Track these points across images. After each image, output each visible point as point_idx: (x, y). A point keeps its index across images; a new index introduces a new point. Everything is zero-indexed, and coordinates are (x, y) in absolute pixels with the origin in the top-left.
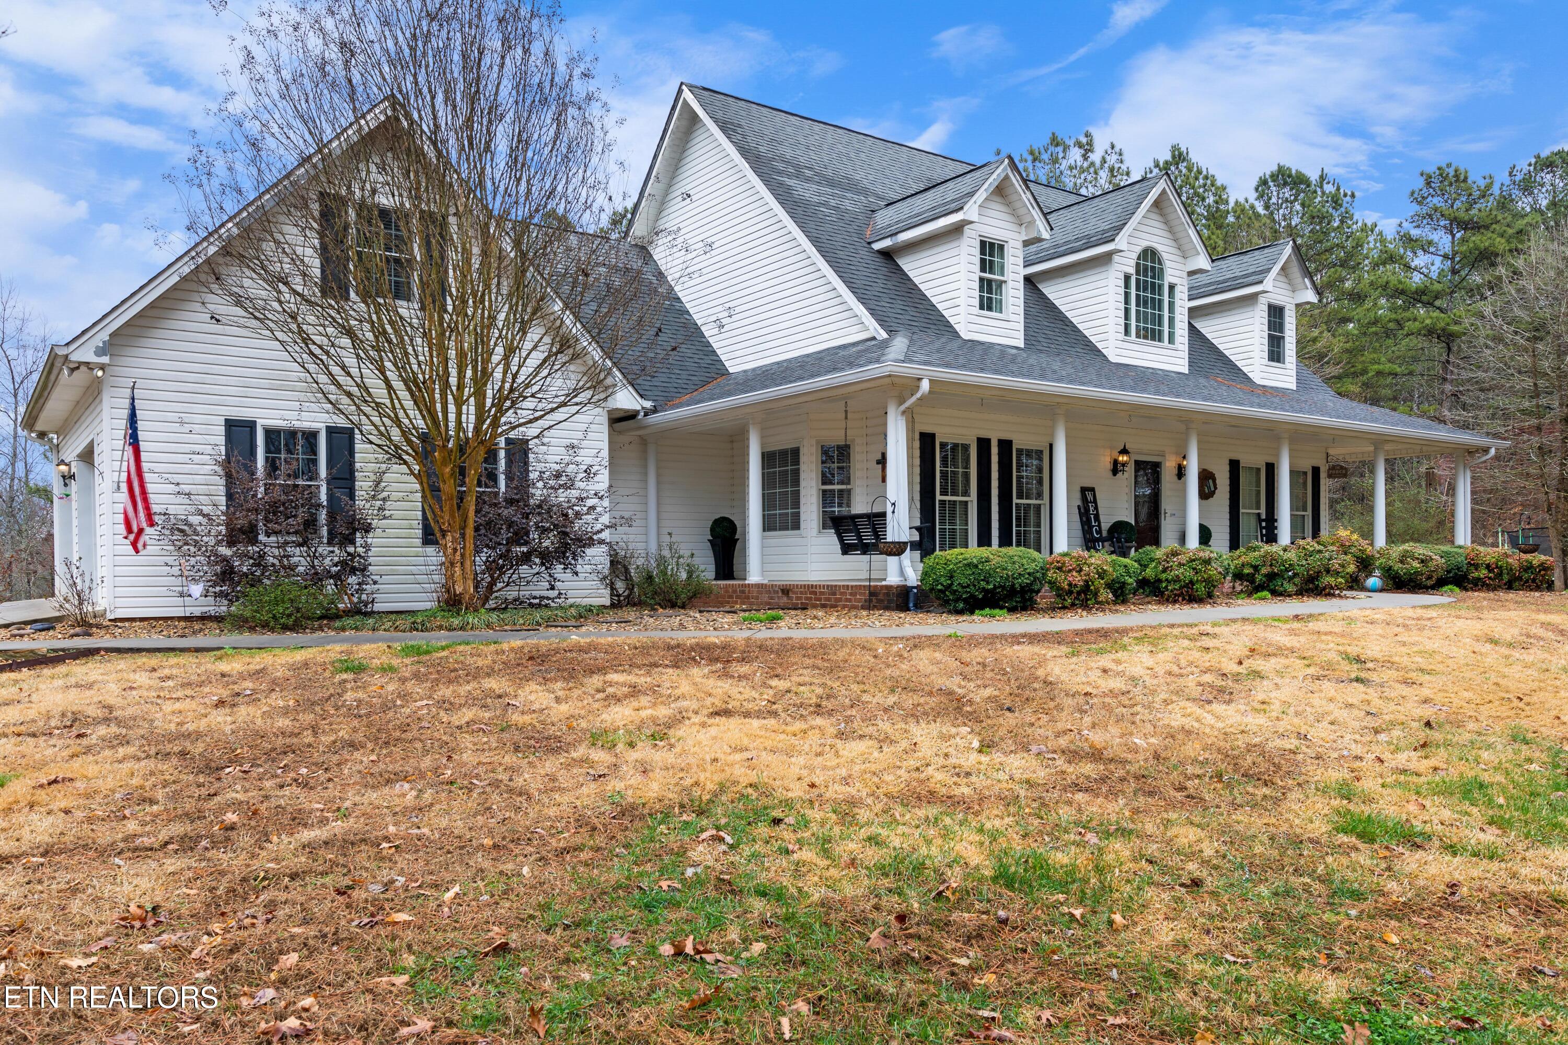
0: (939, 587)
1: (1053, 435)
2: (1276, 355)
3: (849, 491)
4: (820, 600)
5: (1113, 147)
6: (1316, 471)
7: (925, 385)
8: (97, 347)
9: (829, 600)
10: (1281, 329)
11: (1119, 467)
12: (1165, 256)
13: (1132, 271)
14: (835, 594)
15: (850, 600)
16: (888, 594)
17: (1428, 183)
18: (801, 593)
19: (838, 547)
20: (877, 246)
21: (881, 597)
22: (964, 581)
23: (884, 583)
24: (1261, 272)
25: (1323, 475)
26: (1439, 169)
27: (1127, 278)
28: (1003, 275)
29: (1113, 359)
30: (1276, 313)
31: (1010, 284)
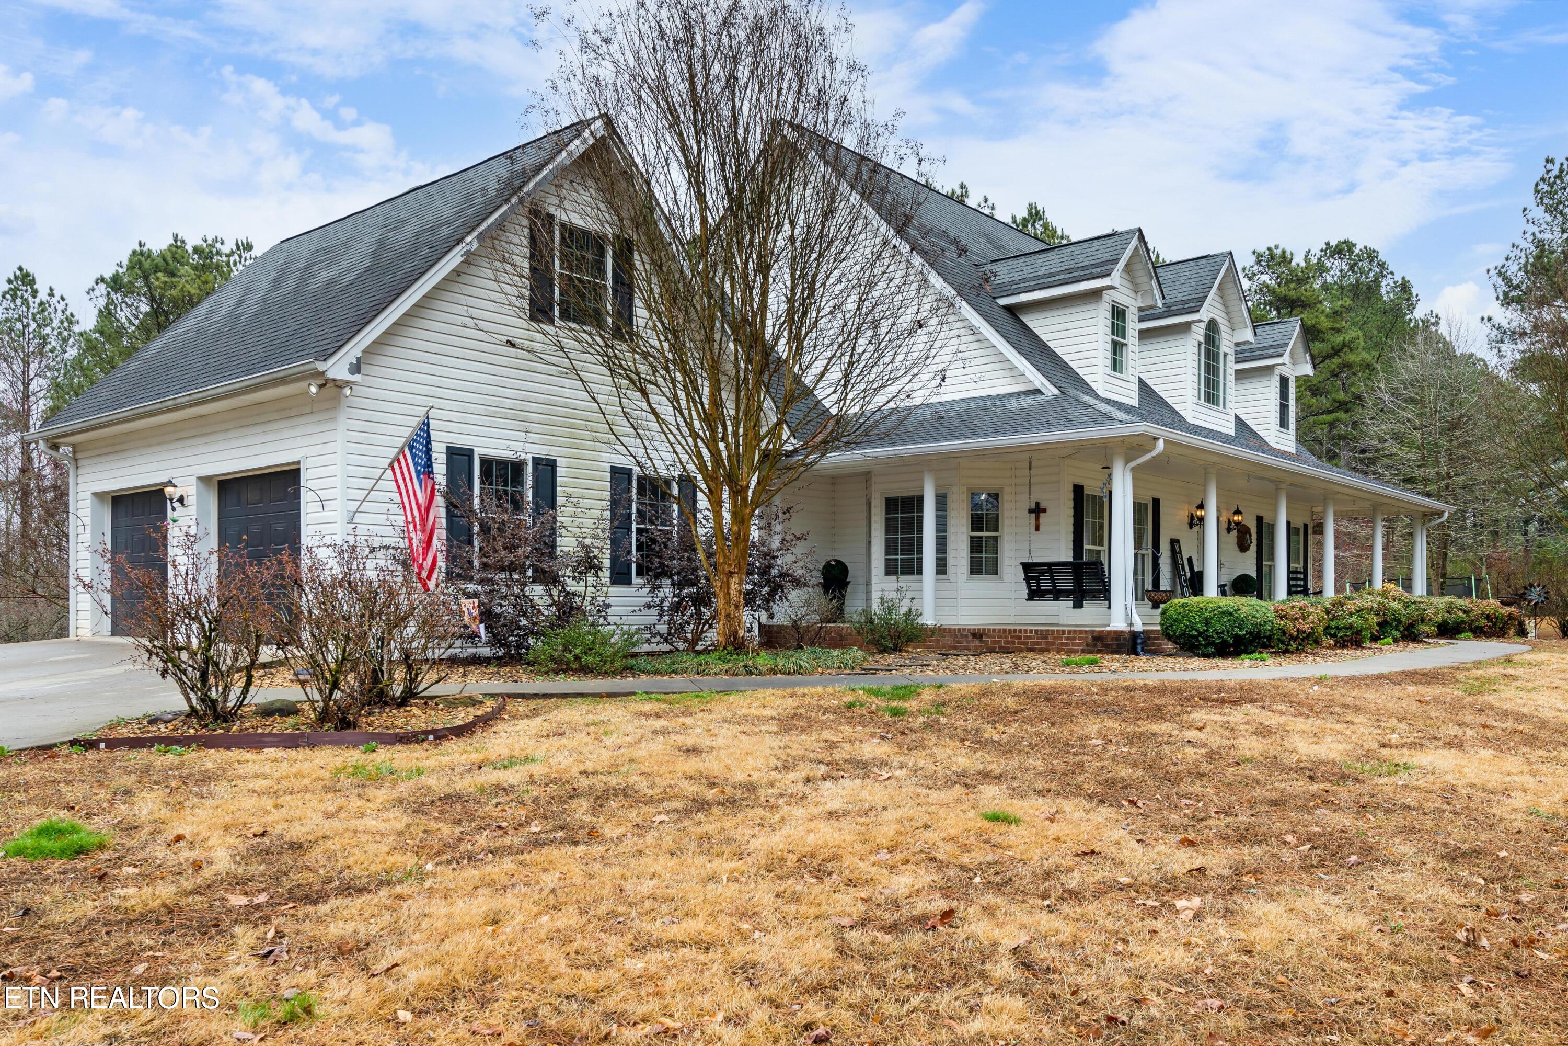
0: (1194, 633)
1: (1205, 492)
2: (1284, 423)
3: (996, 538)
4: (1026, 644)
5: (986, 200)
6: (1306, 526)
7: (1161, 444)
8: (351, 364)
9: (1038, 644)
10: (1287, 400)
11: (1196, 521)
12: (1222, 328)
13: (1202, 339)
14: (1046, 638)
15: (1067, 645)
16: (1118, 639)
17: (1259, 262)
18: (1000, 637)
19: (1025, 593)
20: (1003, 301)
21: (1108, 641)
22: (1219, 627)
23: (1108, 628)
24: (1279, 346)
25: (1310, 531)
26: (1269, 249)
27: (1199, 345)
28: (1124, 338)
29: (1190, 420)
30: (1284, 381)
31: (1130, 347)
